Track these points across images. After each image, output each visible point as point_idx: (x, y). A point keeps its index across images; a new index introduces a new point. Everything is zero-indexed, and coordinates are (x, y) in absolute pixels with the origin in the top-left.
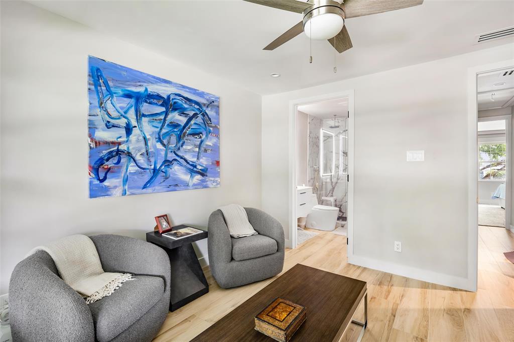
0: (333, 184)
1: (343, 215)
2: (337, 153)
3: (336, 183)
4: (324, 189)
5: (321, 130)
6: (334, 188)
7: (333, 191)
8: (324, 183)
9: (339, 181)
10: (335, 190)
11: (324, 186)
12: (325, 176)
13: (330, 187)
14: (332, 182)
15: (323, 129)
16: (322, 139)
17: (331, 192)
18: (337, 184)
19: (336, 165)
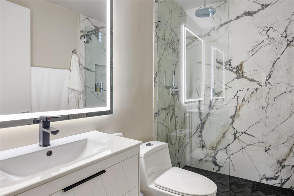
0: (203, 117)
1: (219, 170)
2: (208, 65)
3: (208, 114)
4: (187, 125)
5: (183, 27)
6: (203, 124)
7: (202, 128)
8: (187, 115)
9: (212, 111)
10: (205, 127)
11: (187, 119)
12: (189, 102)
13: (196, 121)
14: (200, 113)
15: (185, 26)
16: (184, 41)
17: (199, 130)
18: (209, 117)
19: (206, 85)
